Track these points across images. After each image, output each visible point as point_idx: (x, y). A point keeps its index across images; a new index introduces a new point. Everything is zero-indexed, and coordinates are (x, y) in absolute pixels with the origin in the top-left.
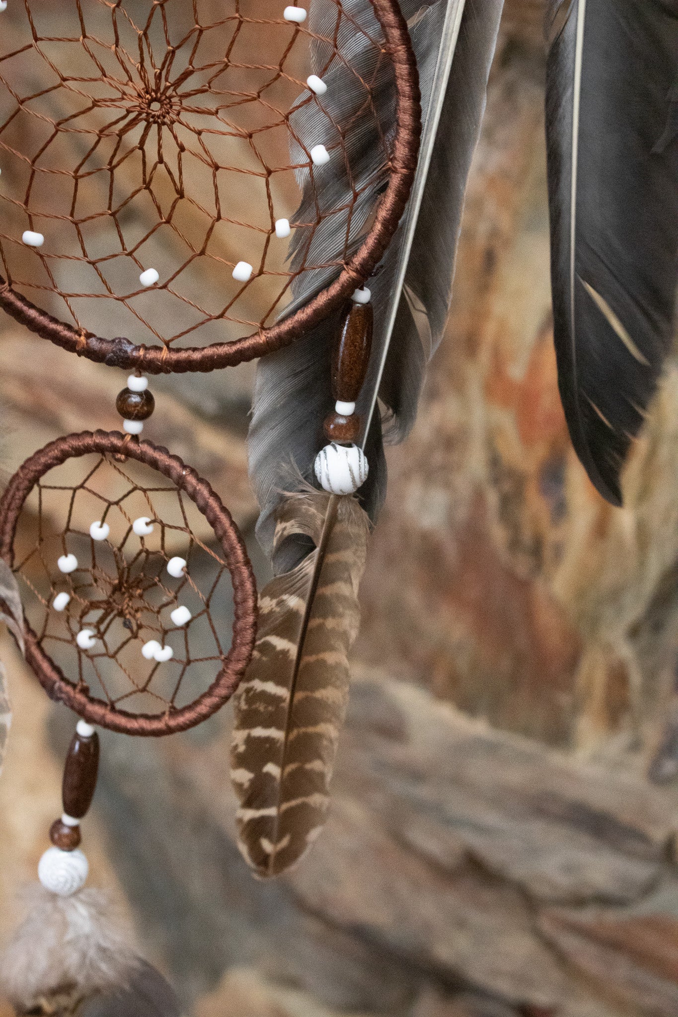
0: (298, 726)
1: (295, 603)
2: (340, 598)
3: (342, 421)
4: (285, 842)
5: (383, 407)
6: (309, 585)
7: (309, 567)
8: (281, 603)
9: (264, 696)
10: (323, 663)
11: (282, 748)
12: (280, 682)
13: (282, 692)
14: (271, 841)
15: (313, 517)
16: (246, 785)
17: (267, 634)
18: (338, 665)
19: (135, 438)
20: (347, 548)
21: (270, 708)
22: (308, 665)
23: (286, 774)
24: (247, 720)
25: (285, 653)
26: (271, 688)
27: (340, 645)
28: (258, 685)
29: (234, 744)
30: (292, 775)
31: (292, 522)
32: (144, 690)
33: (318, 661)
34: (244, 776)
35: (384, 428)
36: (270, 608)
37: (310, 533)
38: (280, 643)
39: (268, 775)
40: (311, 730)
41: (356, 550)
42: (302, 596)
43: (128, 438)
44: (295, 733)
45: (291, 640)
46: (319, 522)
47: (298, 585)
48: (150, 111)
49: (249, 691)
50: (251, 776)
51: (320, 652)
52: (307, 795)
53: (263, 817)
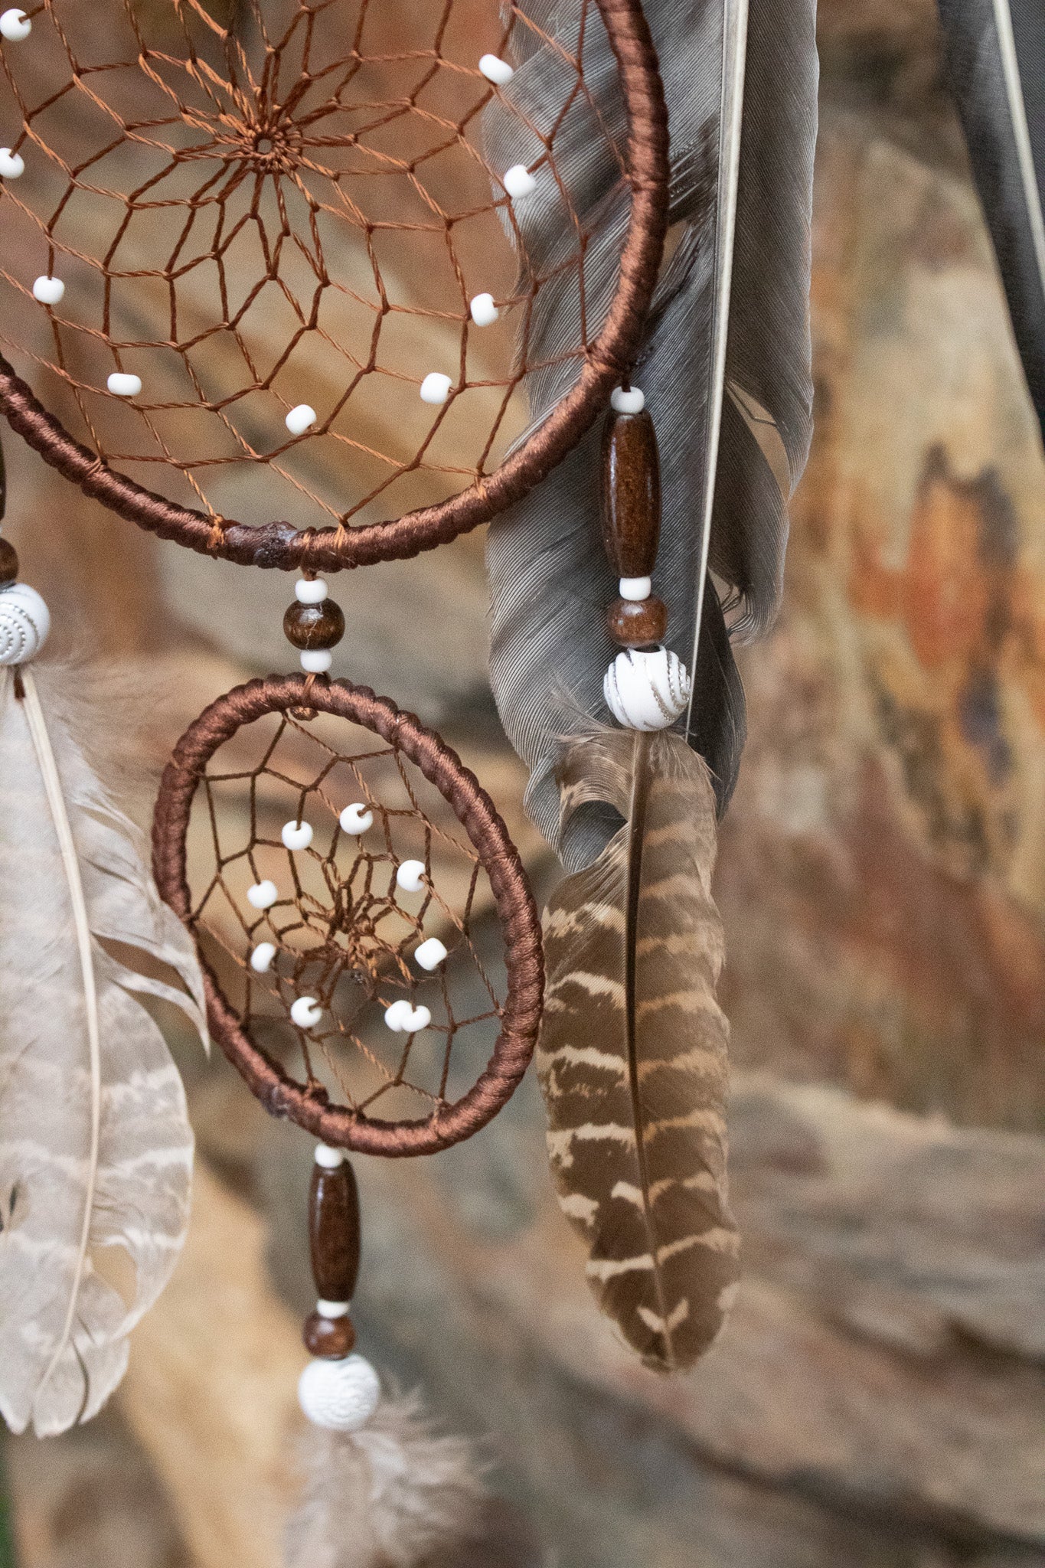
0: (655, 1119)
1: (607, 915)
2: (682, 900)
3: (636, 611)
4: (681, 1311)
6: (625, 882)
7: (619, 854)
8: (583, 918)
9: (585, 1072)
10: (674, 1011)
11: (636, 1155)
12: (609, 1047)
13: (615, 1063)
14: (656, 1311)
15: (612, 773)
16: (591, 1221)
17: (570, 971)
18: (702, 1013)
19: (323, 679)
20: (680, 818)
21: (600, 1091)
22: (650, 1016)
23: (652, 1198)
24: (567, 1114)
25: (605, 998)
26: (593, 1057)
27: (698, 979)
28: (573, 1055)
29: (553, 1155)
30: (661, 1199)
31: (581, 784)
32: (398, 1082)
33: (665, 1008)
34: (582, 1206)
35: (728, 619)
36: (567, 928)
37: (610, 798)
38: (595, 984)
39: (621, 1201)
40: (678, 1122)
41: (698, 820)
42: (617, 904)
43: (311, 680)
44: (651, 1131)
45: (612, 976)
46: (621, 780)
47: (606, 885)
48: (257, 155)
49: (558, 1065)
50: (594, 1205)
51: (663, 994)
52: (699, 1231)
53: (631, 1274)
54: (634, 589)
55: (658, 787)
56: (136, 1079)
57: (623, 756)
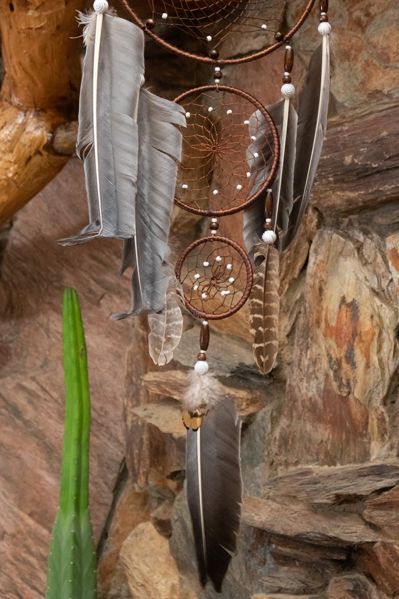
0: (267, 315)
1: (262, 275)
2: (273, 275)
3: (268, 224)
4: (267, 358)
5: (278, 228)
6: (265, 269)
7: (264, 264)
8: (258, 275)
9: (256, 304)
10: (271, 294)
11: (263, 322)
12: (260, 299)
13: (261, 302)
14: (263, 357)
15: (263, 250)
16: (254, 335)
17: (255, 284)
18: (275, 295)
19: (215, 235)
20: (274, 260)
21: (258, 308)
22: (267, 294)
23: (265, 331)
24: (253, 312)
25: (261, 290)
26: (258, 301)
27: (275, 289)
28: (254, 300)
29: (250, 320)
30: (267, 331)
31: (258, 252)
32: (222, 305)
34: (253, 331)
36: (256, 277)
37: (263, 255)
38: (259, 287)
39: (260, 331)
40: (270, 316)
41: (277, 261)
42: (263, 273)
43: (213, 235)
44: (266, 317)
45: (262, 286)
46: (265, 252)
47: (262, 270)
49: (252, 302)
50: (255, 331)
51: (270, 291)
52: (272, 340)
53: (260, 347)
54: (268, 220)
55: (270, 254)
56: (172, 309)
57: (266, 248)
